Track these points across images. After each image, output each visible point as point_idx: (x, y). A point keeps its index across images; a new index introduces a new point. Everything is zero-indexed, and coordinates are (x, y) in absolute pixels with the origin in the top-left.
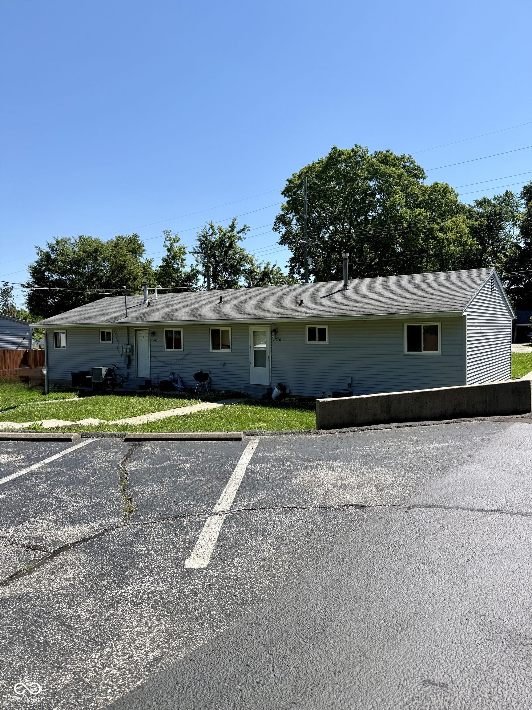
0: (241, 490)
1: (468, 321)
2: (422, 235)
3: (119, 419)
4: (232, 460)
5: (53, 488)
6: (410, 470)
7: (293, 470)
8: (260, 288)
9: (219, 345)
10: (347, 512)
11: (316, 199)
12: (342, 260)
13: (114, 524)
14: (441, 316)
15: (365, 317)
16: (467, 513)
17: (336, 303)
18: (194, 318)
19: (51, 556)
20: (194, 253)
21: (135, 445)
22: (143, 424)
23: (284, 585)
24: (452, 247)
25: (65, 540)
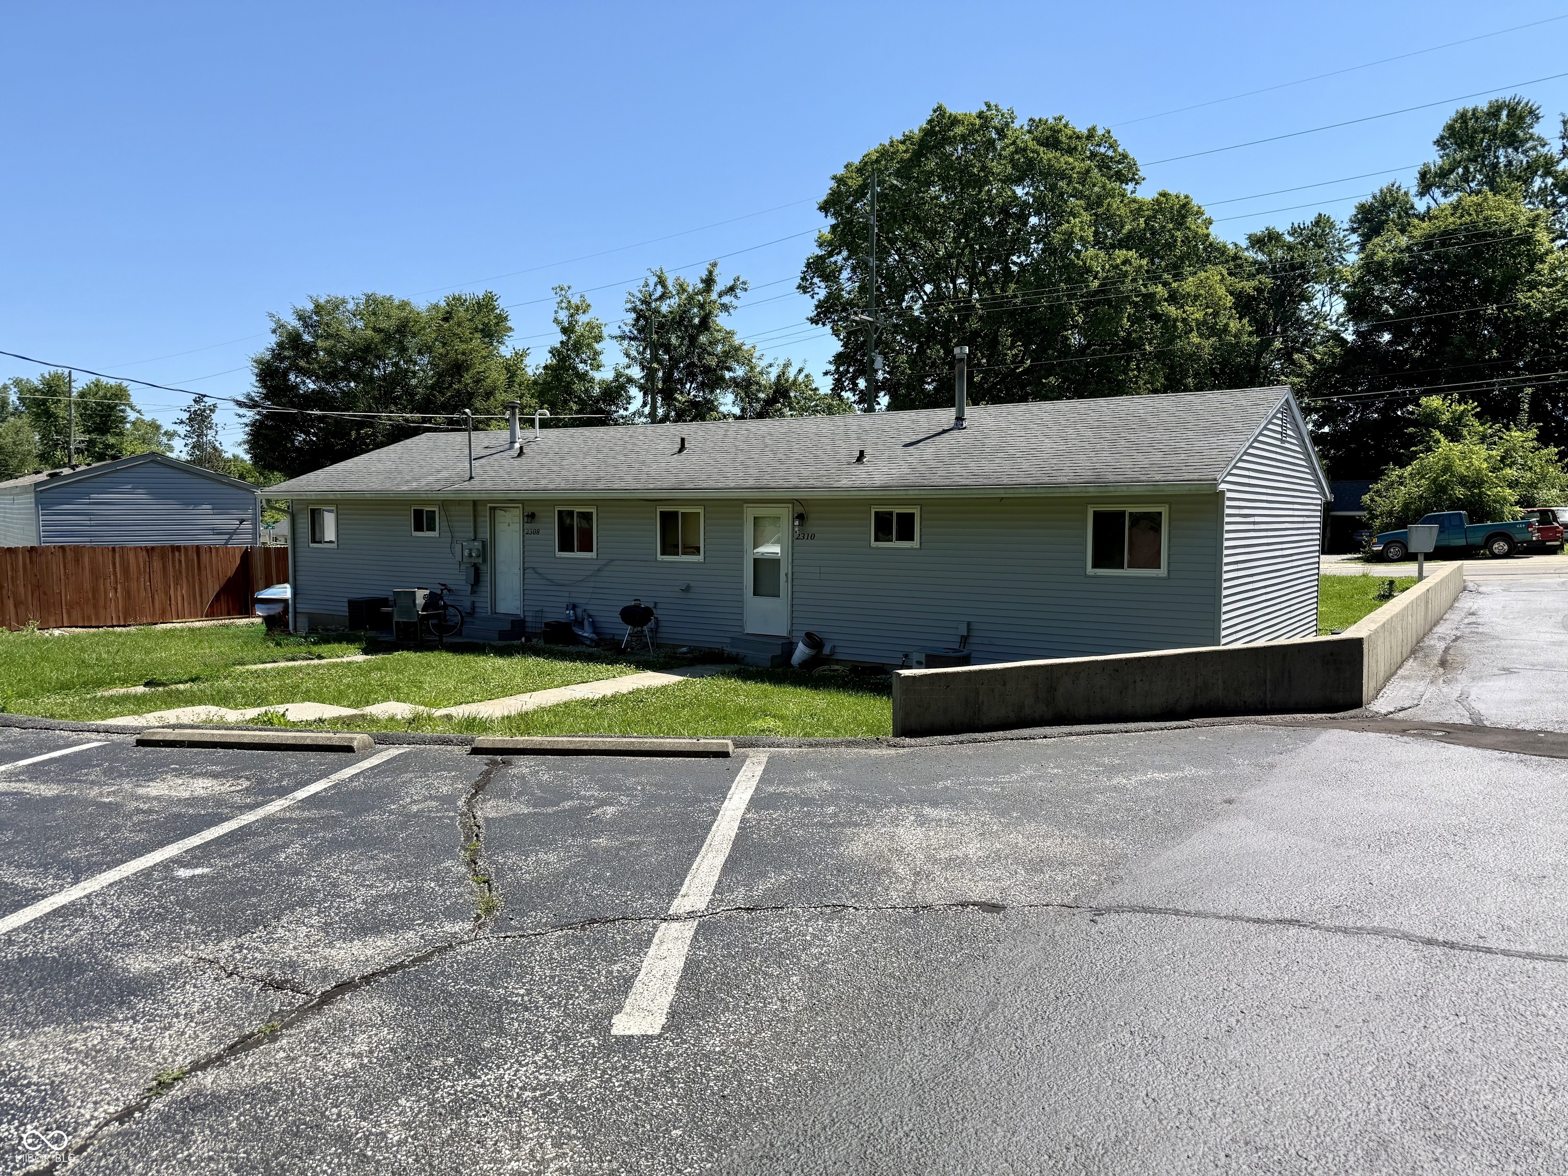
0: (730, 866)
1: (1228, 503)
2: (1130, 310)
3: (456, 704)
4: (709, 801)
5: (316, 854)
6: (1101, 829)
7: (843, 825)
8: (768, 421)
9: (677, 546)
10: (963, 918)
11: (895, 221)
12: (952, 362)
13: (454, 935)
14: (1169, 491)
15: (1002, 491)
16: (1225, 925)
17: (937, 456)
18: (623, 485)
19: (318, 1004)
20: (623, 338)
21: (495, 763)
22: (508, 717)
23: (831, 1075)
24: (1195, 338)
25: (348, 970)
